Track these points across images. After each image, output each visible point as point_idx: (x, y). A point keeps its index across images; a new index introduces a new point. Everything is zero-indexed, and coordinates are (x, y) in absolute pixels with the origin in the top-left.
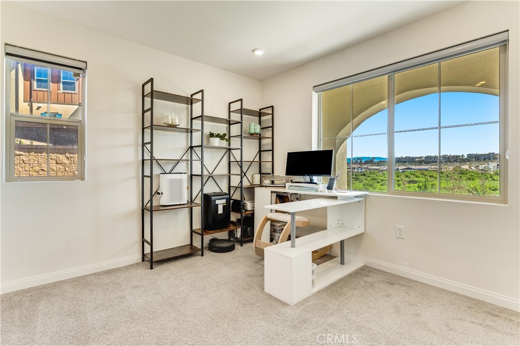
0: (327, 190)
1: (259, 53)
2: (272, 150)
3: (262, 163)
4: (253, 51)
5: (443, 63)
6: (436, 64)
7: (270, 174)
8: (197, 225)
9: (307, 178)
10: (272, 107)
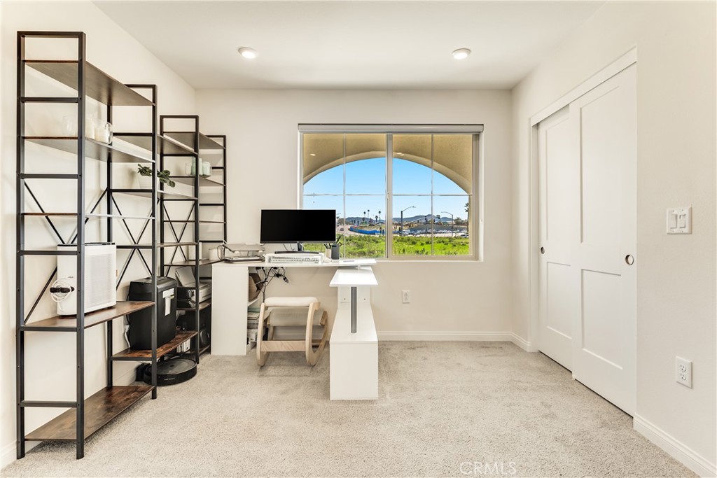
0: (330, 260)
1: (248, 55)
2: (224, 205)
3: (200, 224)
4: (240, 50)
5: (435, 135)
6: (430, 135)
7: (222, 242)
8: (119, 346)
9: (294, 246)
10: (224, 137)
